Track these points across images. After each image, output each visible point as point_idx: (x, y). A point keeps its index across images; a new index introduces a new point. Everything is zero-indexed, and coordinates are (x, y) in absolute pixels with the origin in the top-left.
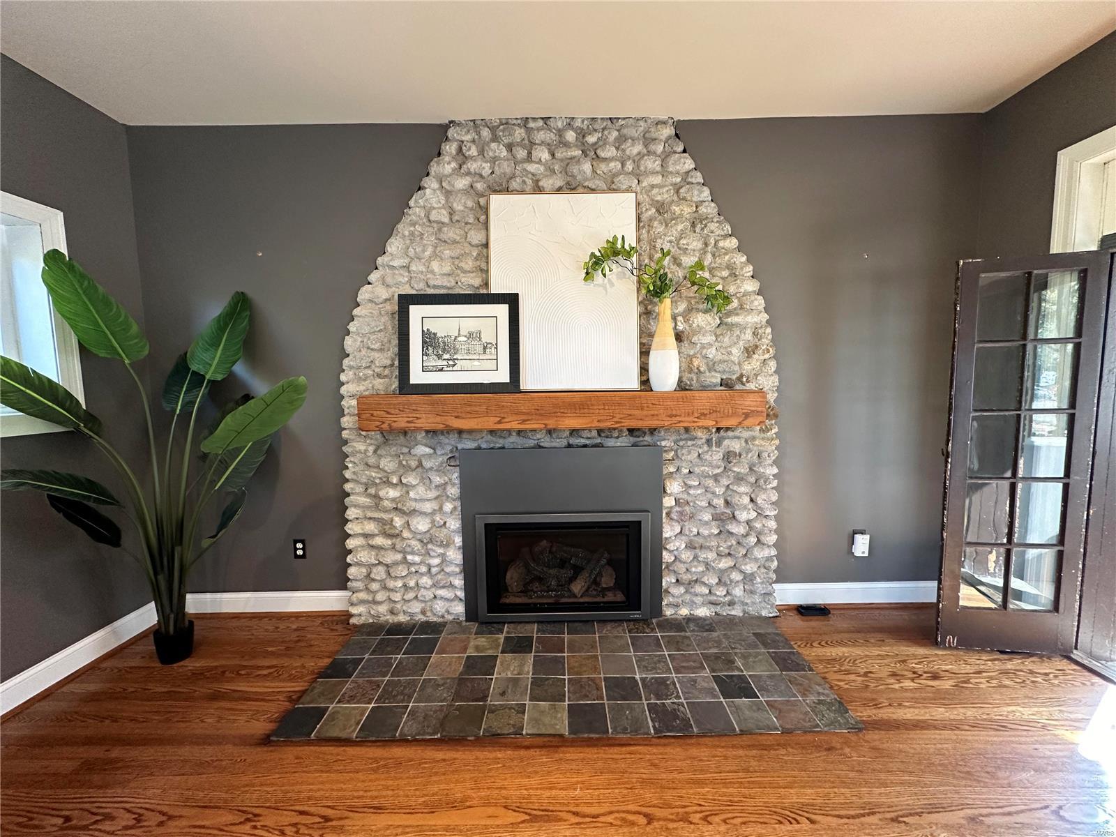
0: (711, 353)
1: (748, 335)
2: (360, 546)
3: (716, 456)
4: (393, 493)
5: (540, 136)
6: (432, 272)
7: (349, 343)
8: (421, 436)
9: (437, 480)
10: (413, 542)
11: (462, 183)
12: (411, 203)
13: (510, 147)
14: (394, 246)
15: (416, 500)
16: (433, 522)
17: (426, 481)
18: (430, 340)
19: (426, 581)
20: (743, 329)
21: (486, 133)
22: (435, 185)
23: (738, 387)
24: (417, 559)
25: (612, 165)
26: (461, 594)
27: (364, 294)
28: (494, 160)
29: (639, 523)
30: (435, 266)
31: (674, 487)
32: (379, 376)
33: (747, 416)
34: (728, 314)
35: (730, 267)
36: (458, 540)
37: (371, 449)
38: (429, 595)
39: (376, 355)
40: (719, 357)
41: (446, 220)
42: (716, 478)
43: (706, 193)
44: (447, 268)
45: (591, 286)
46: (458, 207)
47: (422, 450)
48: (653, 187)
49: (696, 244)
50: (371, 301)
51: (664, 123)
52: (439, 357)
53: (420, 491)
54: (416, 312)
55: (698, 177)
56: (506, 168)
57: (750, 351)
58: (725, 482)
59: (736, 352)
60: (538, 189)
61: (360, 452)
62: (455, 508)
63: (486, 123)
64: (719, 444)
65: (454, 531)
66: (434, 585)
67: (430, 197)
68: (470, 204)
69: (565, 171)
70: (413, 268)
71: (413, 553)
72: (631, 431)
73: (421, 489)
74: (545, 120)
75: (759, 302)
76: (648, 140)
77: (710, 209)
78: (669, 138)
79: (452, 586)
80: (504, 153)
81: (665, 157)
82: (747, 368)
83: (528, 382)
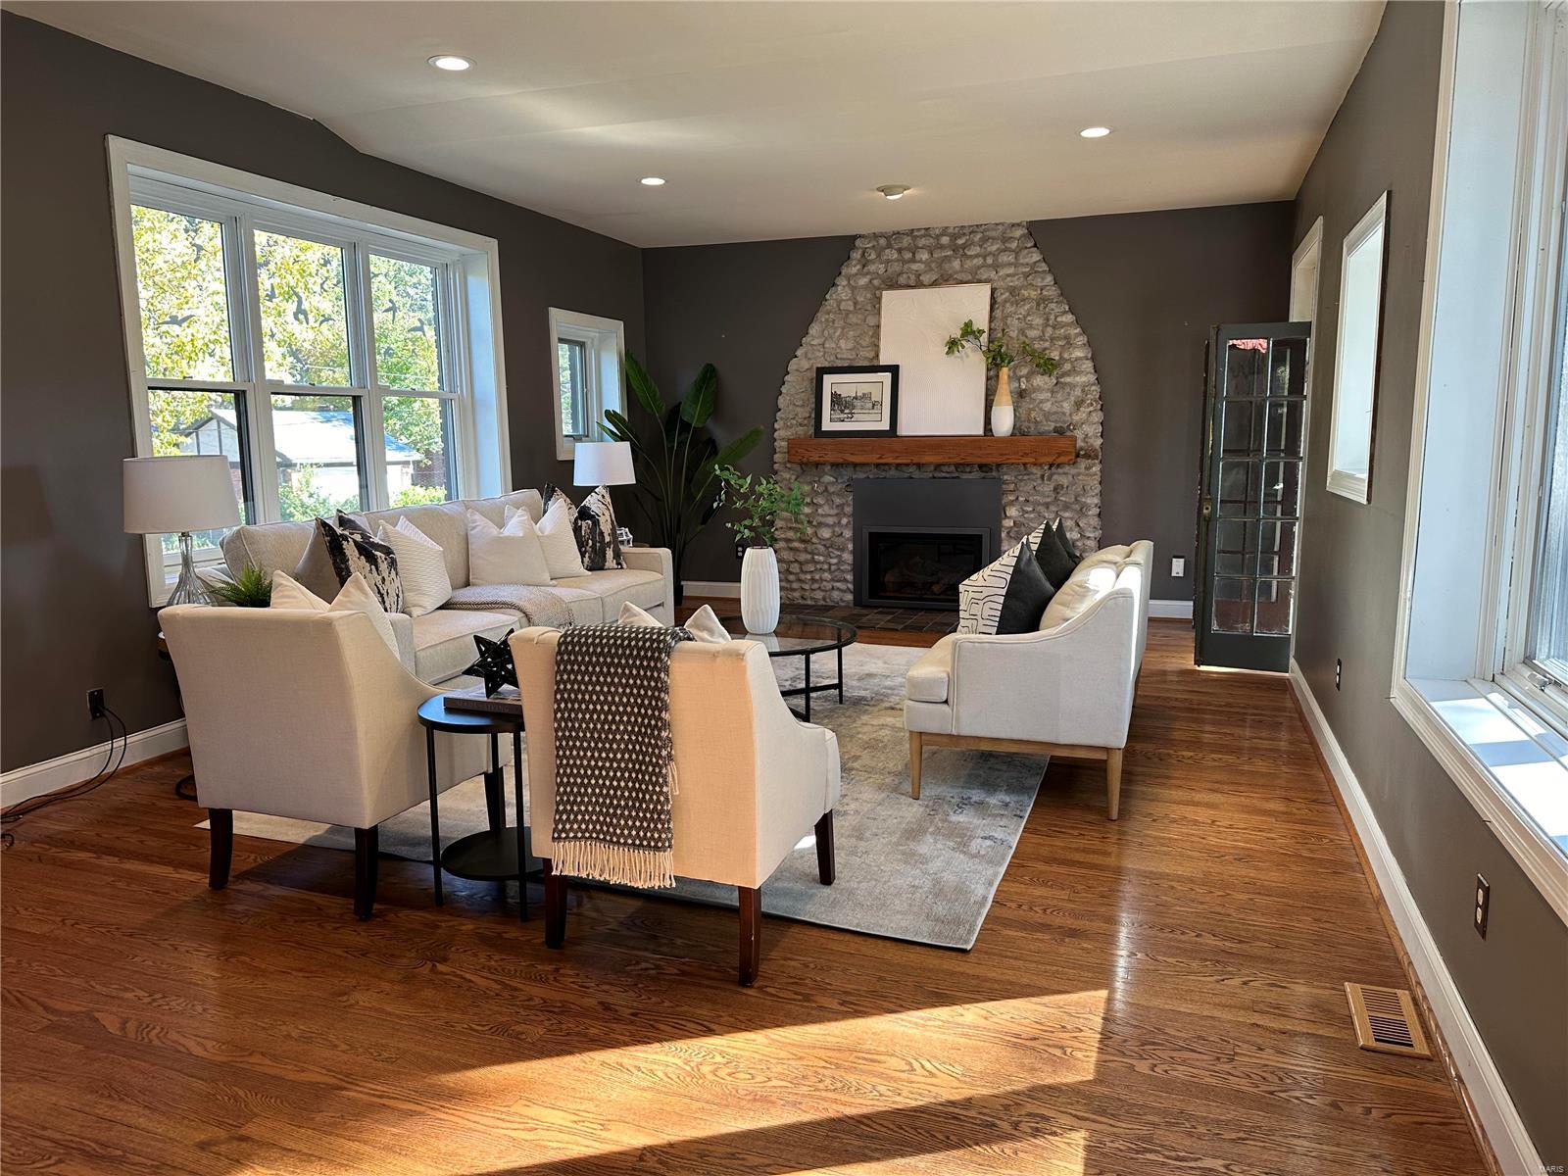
0: (1047, 406)
1: (1078, 392)
2: (784, 549)
3: (1047, 488)
4: (807, 510)
5: (922, 242)
6: (840, 348)
7: (782, 401)
8: (828, 468)
9: (838, 501)
10: (819, 546)
11: (863, 281)
12: (827, 297)
13: (900, 251)
14: (814, 329)
15: (822, 515)
16: (833, 532)
17: (830, 502)
18: (836, 399)
19: (826, 575)
20: (1073, 386)
21: (883, 241)
22: (845, 283)
23: (1069, 433)
24: (821, 558)
25: (975, 261)
26: (851, 586)
27: (793, 365)
28: (888, 261)
29: (980, 536)
30: (842, 343)
31: (1012, 512)
32: (801, 425)
33: (1059, 455)
34: (1064, 375)
35: (1067, 338)
36: (850, 546)
37: (793, 477)
38: (829, 586)
39: (798, 409)
40: (1055, 409)
41: (852, 308)
42: (1047, 505)
43: (1049, 279)
44: (850, 345)
45: (951, 358)
46: (860, 299)
47: (828, 479)
48: (1008, 276)
49: (1038, 321)
50: (797, 370)
51: (1019, 225)
52: (842, 411)
54: (828, 379)
55: (1044, 267)
56: (896, 267)
57: (1079, 404)
58: (1053, 508)
59: (1067, 406)
60: (919, 285)
61: (785, 479)
62: (849, 522)
63: (882, 235)
64: (1049, 479)
65: (848, 539)
66: (832, 580)
67: (841, 292)
68: (869, 296)
69: (940, 266)
70: (827, 345)
71: (819, 554)
72: (981, 466)
73: (826, 508)
74: (926, 229)
75: (1088, 365)
76: (1005, 240)
77: (1052, 292)
78: (1023, 236)
79: (845, 580)
80: (896, 256)
81: (1017, 252)
82: (1076, 418)
83: (904, 429)
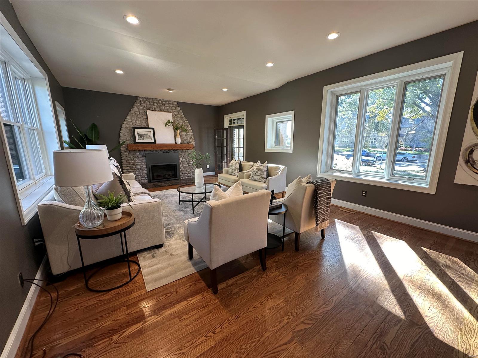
0: (185, 138)
1: (190, 136)
2: (126, 172)
3: (187, 154)
4: (133, 162)
5: (155, 101)
6: (137, 123)
7: (121, 135)
8: (137, 151)
9: (141, 159)
10: (137, 170)
11: (141, 108)
12: (131, 110)
13: (149, 102)
14: (129, 117)
15: (137, 163)
16: (140, 166)
17: (139, 159)
18: (139, 135)
19: (139, 177)
20: (189, 135)
21: (145, 99)
22: (136, 107)
23: (189, 143)
25: (168, 107)
26: (147, 178)
27: (123, 126)
28: (147, 104)
29: (176, 164)
30: (137, 122)
31: (181, 159)
32: (128, 141)
33: (191, 148)
34: (187, 132)
35: (187, 125)
36: (146, 169)
37: (127, 154)
38: (141, 179)
39: (127, 137)
40: (186, 139)
41: (139, 114)
42: (187, 157)
43: (183, 114)
44: (140, 122)
45: (166, 127)
46: (141, 112)
47: (138, 154)
48: (174, 112)
49: (181, 121)
50: (125, 127)
51: (175, 102)
52: (141, 138)
53: (138, 161)
54: (136, 130)
55: (181, 111)
56: (149, 106)
57: (191, 138)
58: (188, 158)
59: (189, 138)
60: (155, 110)
61: (125, 154)
62: (145, 164)
63: (145, 98)
64: (187, 152)
66: (141, 177)
67: (135, 109)
68: (143, 111)
69: (160, 107)
70: (133, 122)
71: (137, 172)
72: (174, 150)
74: (156, 99)
75: (191, 131)
76: (173, 104)
77: (183, 116)
78: (176, 104)
79: (145, 177)
80: (149, 103)
81: (176, 107)
82: (190, 141)
83: (157, 142)
